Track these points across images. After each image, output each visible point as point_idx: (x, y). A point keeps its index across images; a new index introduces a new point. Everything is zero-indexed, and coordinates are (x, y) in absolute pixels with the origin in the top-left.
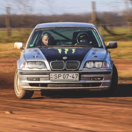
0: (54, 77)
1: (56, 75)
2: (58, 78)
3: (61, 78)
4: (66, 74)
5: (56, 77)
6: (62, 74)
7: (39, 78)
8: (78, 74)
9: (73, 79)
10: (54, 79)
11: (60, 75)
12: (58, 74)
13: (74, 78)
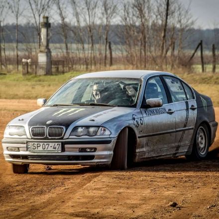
0: (32, 147)
1: (34, 145)
2: (36, 149)
3: (40, 149)
4: (46, 144)
5: (34, 148)
6: (41, 144)
7: (18, 148)
8: (60, 143)
9: (54, 150)
10: (32, 149)
11: (39, 145)
12: (36, 143)
13: (55, 148)
